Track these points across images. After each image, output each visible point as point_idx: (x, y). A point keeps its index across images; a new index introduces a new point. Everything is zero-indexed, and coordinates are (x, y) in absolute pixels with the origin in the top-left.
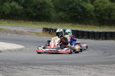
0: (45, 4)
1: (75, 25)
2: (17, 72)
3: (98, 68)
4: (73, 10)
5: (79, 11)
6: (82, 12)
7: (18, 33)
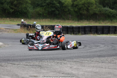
1: (53, 21)
3: (79, 62)
4: (50, 5)
5: (56, 6)
6: (59, 7)
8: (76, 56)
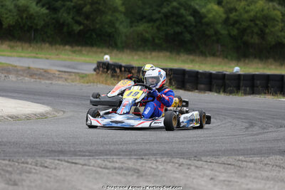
1: (177, 57)
4: (172, 19)
5: (186, 21)
6: (194, 24)
7: (36, 74)
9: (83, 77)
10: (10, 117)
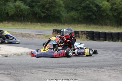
0: (54, 2)
1: (90, 26)
2: (27, 75)
3: (119, 70)
4: (86, 9)
5: (93, 10)
7: (25, 36)
8: (116, 64)
9: (47, 36)
10: (14, 54)
